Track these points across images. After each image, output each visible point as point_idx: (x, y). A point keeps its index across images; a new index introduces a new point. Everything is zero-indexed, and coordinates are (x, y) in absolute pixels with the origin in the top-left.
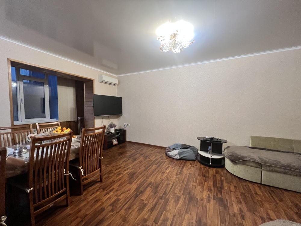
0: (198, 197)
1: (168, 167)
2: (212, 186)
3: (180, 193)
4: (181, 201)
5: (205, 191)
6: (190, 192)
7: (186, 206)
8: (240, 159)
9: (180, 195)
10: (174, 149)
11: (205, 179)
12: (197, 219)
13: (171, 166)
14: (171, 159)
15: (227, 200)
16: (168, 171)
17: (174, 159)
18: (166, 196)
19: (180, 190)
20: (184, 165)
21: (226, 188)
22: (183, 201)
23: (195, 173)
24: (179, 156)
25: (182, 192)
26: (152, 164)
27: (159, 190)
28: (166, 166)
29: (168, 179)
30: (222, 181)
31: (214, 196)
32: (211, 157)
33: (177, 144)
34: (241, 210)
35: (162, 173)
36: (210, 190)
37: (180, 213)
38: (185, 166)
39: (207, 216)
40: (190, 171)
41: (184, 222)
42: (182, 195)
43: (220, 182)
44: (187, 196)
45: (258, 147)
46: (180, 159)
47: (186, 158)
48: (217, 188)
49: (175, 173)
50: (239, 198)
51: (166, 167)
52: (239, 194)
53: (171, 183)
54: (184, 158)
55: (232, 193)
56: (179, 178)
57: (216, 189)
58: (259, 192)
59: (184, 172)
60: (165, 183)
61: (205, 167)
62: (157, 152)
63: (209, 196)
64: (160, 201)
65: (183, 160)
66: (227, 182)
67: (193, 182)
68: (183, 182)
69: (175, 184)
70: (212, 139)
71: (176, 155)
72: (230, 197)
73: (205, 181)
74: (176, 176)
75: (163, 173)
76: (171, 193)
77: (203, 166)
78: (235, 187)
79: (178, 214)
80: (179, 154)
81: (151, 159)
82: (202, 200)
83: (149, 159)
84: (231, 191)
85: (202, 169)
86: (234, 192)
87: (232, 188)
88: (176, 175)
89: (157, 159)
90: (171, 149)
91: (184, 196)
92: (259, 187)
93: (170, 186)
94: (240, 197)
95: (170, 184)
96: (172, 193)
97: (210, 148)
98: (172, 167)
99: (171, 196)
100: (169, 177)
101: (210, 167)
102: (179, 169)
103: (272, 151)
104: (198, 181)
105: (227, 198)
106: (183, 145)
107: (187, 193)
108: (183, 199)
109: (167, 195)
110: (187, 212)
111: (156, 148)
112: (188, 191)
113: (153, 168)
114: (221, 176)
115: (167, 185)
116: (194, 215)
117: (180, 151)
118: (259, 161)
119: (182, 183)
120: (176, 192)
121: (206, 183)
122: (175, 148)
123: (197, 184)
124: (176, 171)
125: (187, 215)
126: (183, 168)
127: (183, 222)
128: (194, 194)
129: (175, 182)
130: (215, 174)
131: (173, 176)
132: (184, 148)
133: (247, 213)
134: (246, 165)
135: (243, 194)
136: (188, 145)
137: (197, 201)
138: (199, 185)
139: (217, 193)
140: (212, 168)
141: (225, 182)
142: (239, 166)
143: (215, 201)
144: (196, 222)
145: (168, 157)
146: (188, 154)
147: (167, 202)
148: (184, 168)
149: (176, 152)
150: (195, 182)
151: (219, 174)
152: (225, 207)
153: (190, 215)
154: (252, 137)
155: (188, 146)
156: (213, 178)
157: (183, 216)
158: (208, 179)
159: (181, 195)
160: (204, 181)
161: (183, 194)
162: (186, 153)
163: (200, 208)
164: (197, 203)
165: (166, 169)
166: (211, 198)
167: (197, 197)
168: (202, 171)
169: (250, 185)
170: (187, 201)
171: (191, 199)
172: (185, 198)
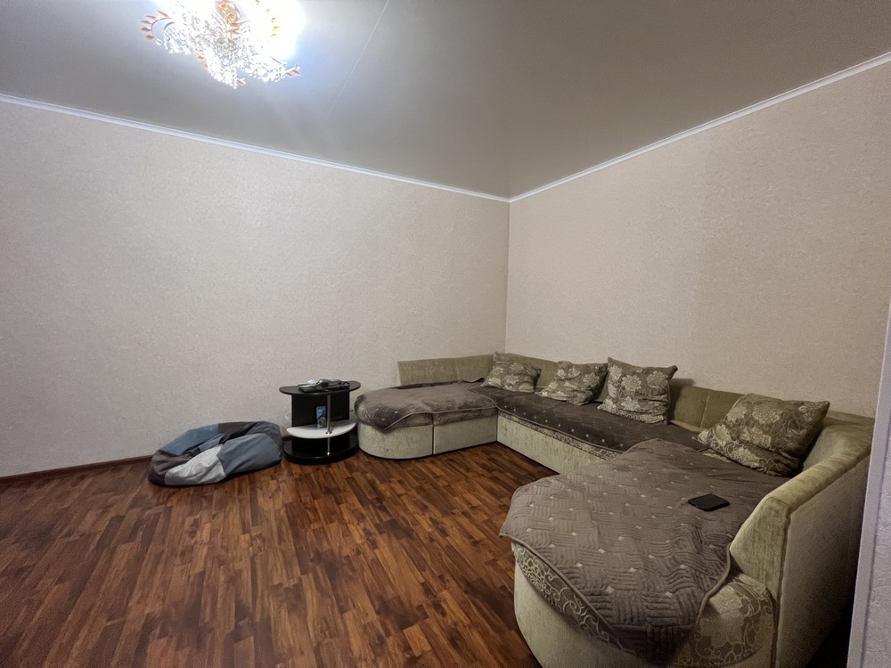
0: (347, 551)
1: (196, 524)
2: (358, 505)
3: (293, 577)
4: (311, 596)
5: (351, 527)
6: (318, 554)
7: (330, 597)
8: (398, 417)
9: (296, 582)
10: (193, 451)
11: (336, 499)
12: (376, 603)
13: (204, 515)
14: (192, 491)
15: (403, 518)
16: (204, 534)
17: (203, 485)
18: (252, 617)
19: (288, 564)
20: (253, 490)
21: (388, 494)
22: (315, 591)
23: (300, 496)
24: (225, 469)
25: (297, 570)
26: (100, 546)
27: (207, 619)
28: (183, 522)
29: (221, 562)
30: (372, 484)
31: (377, 526)
32: (329, 435)
33: (200, 432)
34: (435, 522)
35: (183, 554)
36: (361, 518)
37: (328, 628)
38: (259, 492)
39: (392, 580)
40: (281, 497)
41: (353, 640)
42: (302, 577)
43: (370, 488)
44: (318, 568)
45: (412, 383)
46: (231, 476)
47: (251, 466)
48: (372, 503)
49: (236, 529)
50: (418, 501)
51: (187, 527)
52: (414, 492)
53: (243, 565)
54: (243, 467)
55: (404, 498)
56: (260, 536)
57: (371, 506)
58: (438, 472)
59: (266, 509)
60: (217, 579)
61: (318, 469)
62: (102, 491)
63: (367, 533)
64: (240, 646)
65: (240, 477)
66: (383, 481)
67: (311, 523)
68: (281, 540)
69: (258, 561)
70: (325, 384)
71: (209, 470)
72: (406, 510)
73: (338, 504)
74: (247, 536)
75: (187, 553)
76: (262, 595)
77: (309, 469)
78: (400, 482)
79: (322, 635)
80: (222, 461)
81: (85, 527)
82: (358, 553)
83: (69, 534)
84: (399, 496)
85: (312, 475)
86: (406, 494)
87: (399, 489)
88: (244, 533)
89: (120, 518)
90: (179, 452)
91: (311, 575)
92: (432, 462)
93: (247, 576)
94: (418, 497)
95: (240, 572)
96: (266, 593)
97: (320, 411)
98: (214, 516)
99: (272, 604)
100: (223, 553)
101: (328, 462)
102: (242, 508)
103: (432, 385)
104: (319, 511)
105: (402, 514)
106: (223, 428)
107: (312, 560)
108: (314, 586)
109: (254, 609)
110: (342, 611)
111: (83, 478)
112: (312, 555)
113: (124, 562)
114: (364, 473)
115: (233, 580)
116: (364, 602)
117: (222, 450)
118: (428, 409)
119: (280, 544)
120: (276, 582)
121: (343, 507)
122: (193, 445)
123: (323, 520)
124: (237, 521)
125: (348, 615)
126: (253, 501)
127: (349, 642)
128: (332, 551)
129: (255, 555)
130: (349, 475)
131: (237, 542)
132: (233, 436)
133: (444, 520)
134: (408, 426)
135: (420, 489)
136: (243, 424)
137: (350, 562)
138: (332, 522)
139: (378, 516)
140: (334, 465)
141: (378, 482)
142: (395, 433)
143: (385, 535)
144: (378, 613)
145: (171, 490)
146: (255, 448)
147: (266, 633)
148: (260, 499)
149: (209, 457)
150: (316, 521)
151: (357, 471)
152: (408, 533)
153: (354, 611)
154: (400, 364)
155: (247, 426)
156: (352, 487)
157: (341, 626)
158: (341, 494)
159: (300, 579)
160: (335, 504)
161: (304, 572)
162: (249, 449)
163: (367, 575)
164: (353, 569)
165: (193, 534)
166: (375, 534)
167: (345, 554)
168: (316, 483)
169: (419, 465)
170: (325, 582)
171: (333, 568)
172: (316, 578)
